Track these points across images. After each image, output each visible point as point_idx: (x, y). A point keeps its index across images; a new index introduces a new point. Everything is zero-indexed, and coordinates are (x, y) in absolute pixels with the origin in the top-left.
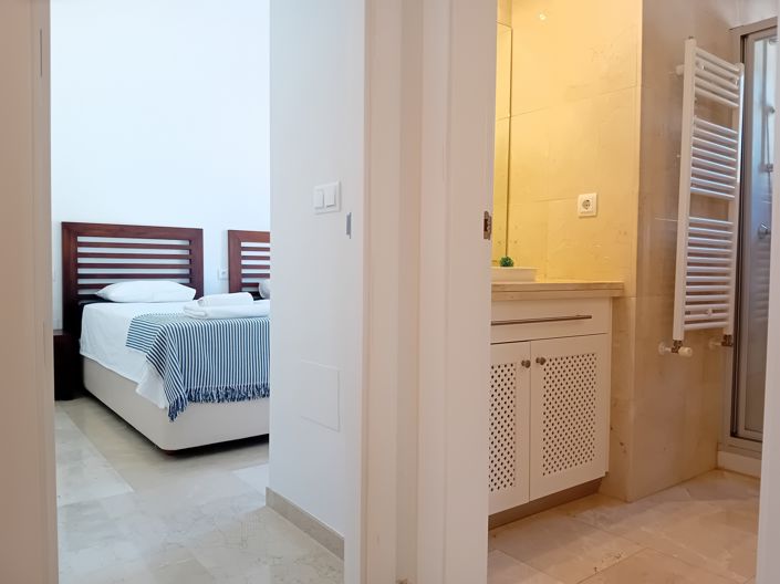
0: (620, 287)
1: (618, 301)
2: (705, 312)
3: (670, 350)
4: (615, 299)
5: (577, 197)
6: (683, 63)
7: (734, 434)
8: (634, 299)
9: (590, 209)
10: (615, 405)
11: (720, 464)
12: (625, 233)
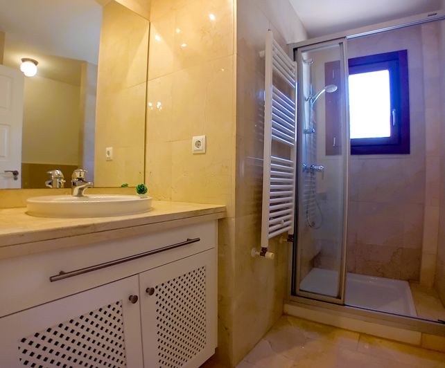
0: (224, 210)
1: (222, 222)
2: (279, 223)
3: (259, 254)
4: (220, 221)
5: (192, 139)
6: (264, 49)
7: (294, 293)
8: (233, 220)
9: (201, 148)
10: (221, 300)
11: (285, 312)
12: (227, 167)
